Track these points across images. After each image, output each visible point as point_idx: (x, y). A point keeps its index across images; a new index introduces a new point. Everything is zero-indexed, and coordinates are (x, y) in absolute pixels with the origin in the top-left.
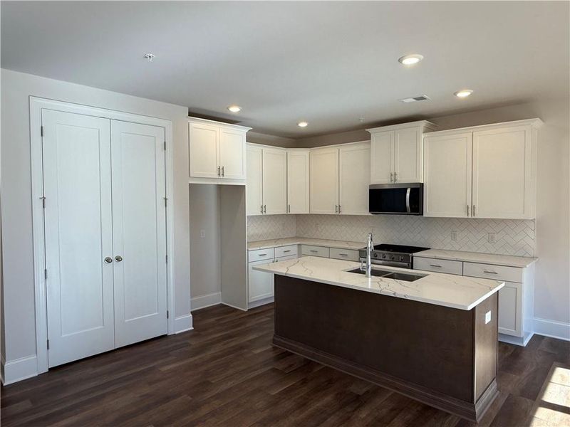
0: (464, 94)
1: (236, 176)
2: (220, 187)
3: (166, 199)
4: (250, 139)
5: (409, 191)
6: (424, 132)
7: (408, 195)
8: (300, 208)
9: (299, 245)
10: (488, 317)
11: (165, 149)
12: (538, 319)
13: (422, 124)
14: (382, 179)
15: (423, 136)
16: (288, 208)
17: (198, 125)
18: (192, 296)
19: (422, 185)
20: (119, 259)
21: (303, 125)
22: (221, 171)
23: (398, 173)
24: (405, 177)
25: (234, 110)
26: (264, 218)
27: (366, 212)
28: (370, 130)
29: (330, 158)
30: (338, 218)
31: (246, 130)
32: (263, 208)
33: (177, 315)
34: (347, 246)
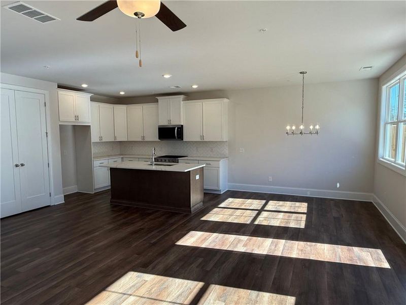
0: (195, 87)
1: (85, 120)
2: (74, 126)
3: (47, 133)
4: (92, 99)
5: (176, 128)
6: (183, 101)
7: (176, 130)
8: (122, 137)
9: (122, 158)
10: (197, 177)
11: (45, 106)
12: (229, 184)
13: (182, 97)
14: (164, 123)
15: (182, 102)
16: (115, 137)
17: (63, 93)
18: (63, 187)
19: (182, 126)
20: (22, 165)
21: (122, 93)
22: (77, 118)
23: (171, 119)
24: (175, 122)
25: (84, 86)
26: (101, 143)
27: (157, 139)
28: (158, 98)
29: (138, 110)
30: (143, 143)
31: (91, 95)
32: (101, 138)
33: (55, 195)
34: (148, 157)
